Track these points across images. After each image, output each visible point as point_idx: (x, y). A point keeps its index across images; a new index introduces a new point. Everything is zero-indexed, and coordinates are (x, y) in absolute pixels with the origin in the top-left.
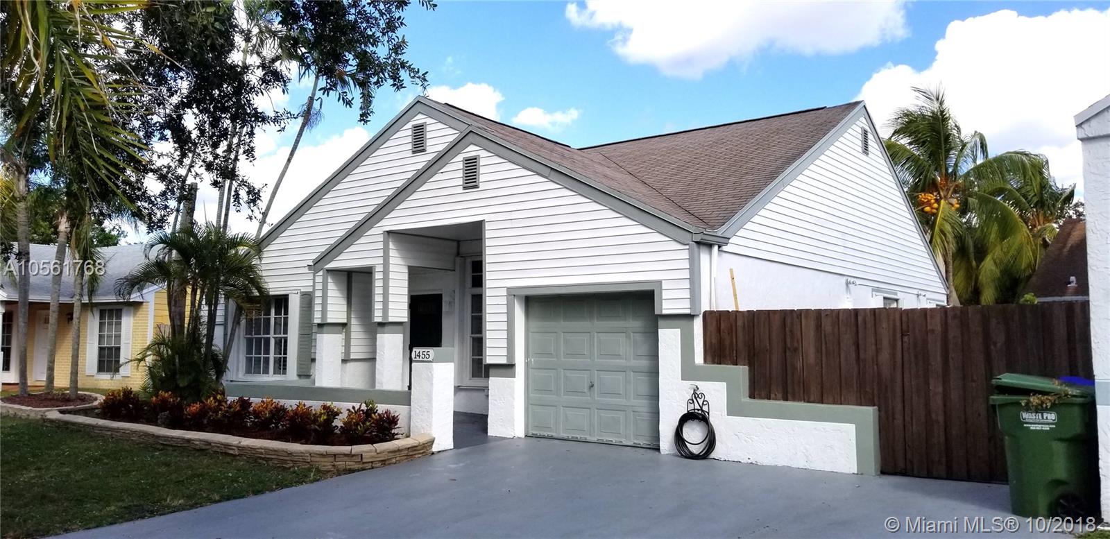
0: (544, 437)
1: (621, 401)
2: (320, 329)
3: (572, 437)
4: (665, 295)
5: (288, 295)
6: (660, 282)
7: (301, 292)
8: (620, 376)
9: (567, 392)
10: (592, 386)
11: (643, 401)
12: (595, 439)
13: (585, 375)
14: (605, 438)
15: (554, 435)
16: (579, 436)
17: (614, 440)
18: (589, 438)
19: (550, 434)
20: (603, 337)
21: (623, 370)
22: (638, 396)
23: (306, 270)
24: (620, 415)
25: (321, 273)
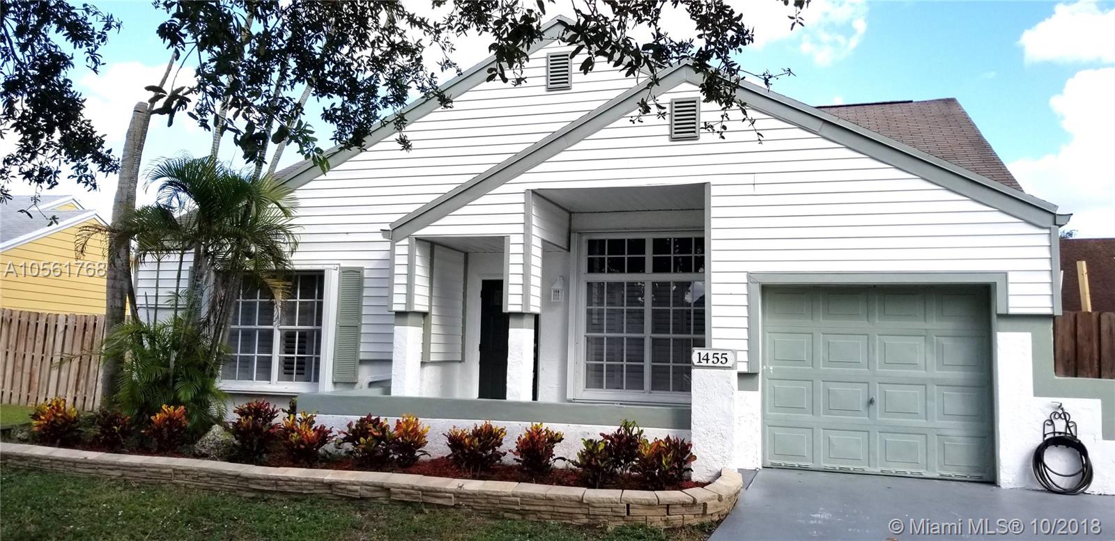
0: (792, 468)
1: (921, 422)
2: (400, 320)
3: (841, 468)
4: (1012, 289)
5: (323, 271)
6: (1005, 274)
7: (340, 268)
8: (918, 391)
9: (829, 410)
10: (871, 402)
11: (954, 422)
12: (878, 470)
13: (862, 389)
14: (894, 469)
15: (811, 465)
16: (852, 467)
17: (908, 471)
18: (868, 469)
19: (803, 464)
20: (889, 341)
21: (923, 383)
22: (945, 415)
23: (380, 237)
24: (918, 440)
25: (406, 242)
